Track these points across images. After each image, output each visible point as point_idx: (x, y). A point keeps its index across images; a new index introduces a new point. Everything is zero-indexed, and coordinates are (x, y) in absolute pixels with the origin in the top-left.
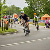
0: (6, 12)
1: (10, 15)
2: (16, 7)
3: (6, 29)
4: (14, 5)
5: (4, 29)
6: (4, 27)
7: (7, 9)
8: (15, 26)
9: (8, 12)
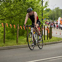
0: (49, 17)
1: (54, 20)
2: (61, 10)
3: (49, 38)
4: (59, 8)
5: (46, 38)
6: (47, 35)
7: (50, 12)
8: (60, 34)
9: (51, 17)
